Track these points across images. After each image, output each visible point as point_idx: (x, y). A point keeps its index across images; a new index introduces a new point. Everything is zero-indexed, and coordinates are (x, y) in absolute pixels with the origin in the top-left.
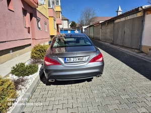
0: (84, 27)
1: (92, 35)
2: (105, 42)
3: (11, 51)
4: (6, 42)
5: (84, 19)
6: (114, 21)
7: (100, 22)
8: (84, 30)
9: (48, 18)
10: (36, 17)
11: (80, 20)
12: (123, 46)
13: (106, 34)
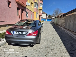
0: (53, 18)
1: (56, 22)
2: (61, 26)
3: (7, 26)
4: (4, 21)
5: (55, 14)
6: (66, 15)
7: (60, 15)
8: (53, 20)
9: (34, 12)
10: (26, 11)
11: (53, 14)
12: (69, 30)
13: (62, 22)
